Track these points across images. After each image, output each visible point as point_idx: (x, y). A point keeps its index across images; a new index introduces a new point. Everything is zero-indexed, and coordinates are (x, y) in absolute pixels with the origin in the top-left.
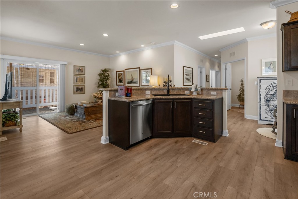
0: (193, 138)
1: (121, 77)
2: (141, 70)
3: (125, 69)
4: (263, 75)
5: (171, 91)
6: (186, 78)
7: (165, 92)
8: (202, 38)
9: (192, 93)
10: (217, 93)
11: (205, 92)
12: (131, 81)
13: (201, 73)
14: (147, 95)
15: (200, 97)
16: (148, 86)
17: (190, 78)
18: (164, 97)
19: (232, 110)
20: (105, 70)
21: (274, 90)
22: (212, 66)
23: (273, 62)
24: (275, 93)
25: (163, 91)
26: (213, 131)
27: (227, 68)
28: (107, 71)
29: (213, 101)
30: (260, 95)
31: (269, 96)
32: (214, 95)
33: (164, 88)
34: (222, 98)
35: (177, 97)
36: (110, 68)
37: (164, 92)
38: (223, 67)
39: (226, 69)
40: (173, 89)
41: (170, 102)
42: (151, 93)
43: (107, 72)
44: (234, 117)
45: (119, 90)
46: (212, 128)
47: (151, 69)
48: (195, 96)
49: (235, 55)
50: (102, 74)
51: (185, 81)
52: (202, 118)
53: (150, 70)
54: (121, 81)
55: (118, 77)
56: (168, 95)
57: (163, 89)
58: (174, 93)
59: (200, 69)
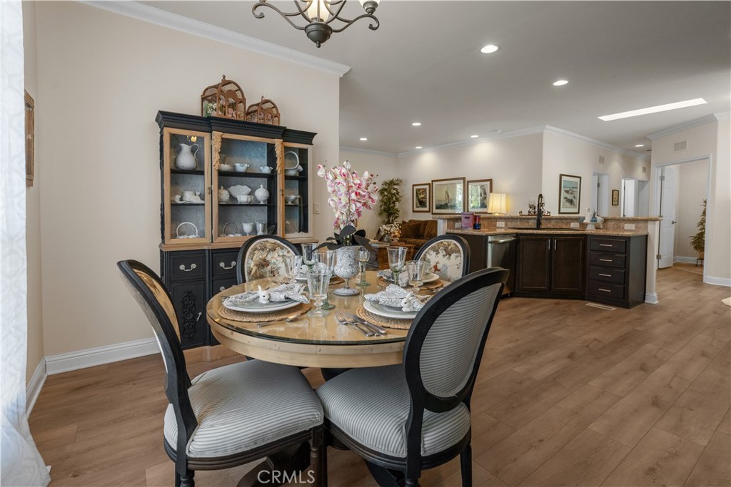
0: (586, 302)
1: (422, 196)
2: (468, 182)
3: (433, 181)
5: (543, 222)
6: (566, 198)
7: (533, 223)
8: (605, 118)
9: (584, 225)
10: (636, 227)
11: (610, 224)
12: (446, 204)
13: (599, 185)
14: (499, 228)
15: (601, 232)
16: (486, 213)
17: (574, 197)
18: (531, 231)
19: (677, 270)
20: (392, 183)
22: (628, 171)
25: (528, 222)
26: (625, 290)
27: (666, 175)
28: (395, 185)
29: (628, 239)
32: (631, 231)
33: (529, 217)
34: (647, 236)
35: (559, 232)
36: (401, 178)
37: (530, 223)
38: (656, 172)
39: (662, 178)
40: (546, 219)
41: (547, 240)
42: (506, 225)
43: (395, 187)
44: (677, 280)
45: (463, 219)
46: (624, 283)
47: (491, 181)
48: (590, 229)
49: (685, 148)
50: (385, 190)
51: (563, 204)
52: (606, 267)
53: (489, 182)
54: (422, 203)
55: (417, 195)
56: (538, 227)
57: (529, 219)
58: (549, 226)
59: (597, 177)
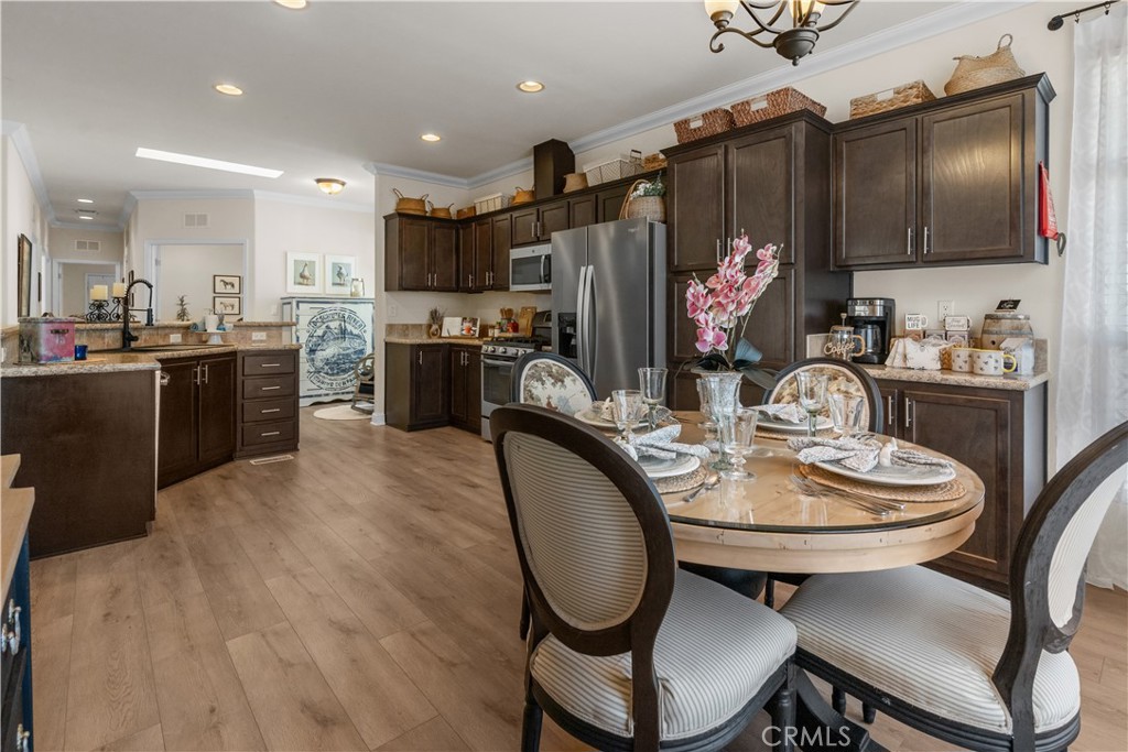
4: (289, 291)
8: (142, 152)
21: (324, 326)
23: (310, 262)
24: (325, 333)
25: (103, 338)
26: (295, 425)
29: (296, 352)
30: (298, 338)
31: (315, 339)
32: (261, 341)
37: (106, 340)
38: (148, 253)
39: (158, 262)
41: (193, 367)
45: (43, 335)
46: (294, 416)
